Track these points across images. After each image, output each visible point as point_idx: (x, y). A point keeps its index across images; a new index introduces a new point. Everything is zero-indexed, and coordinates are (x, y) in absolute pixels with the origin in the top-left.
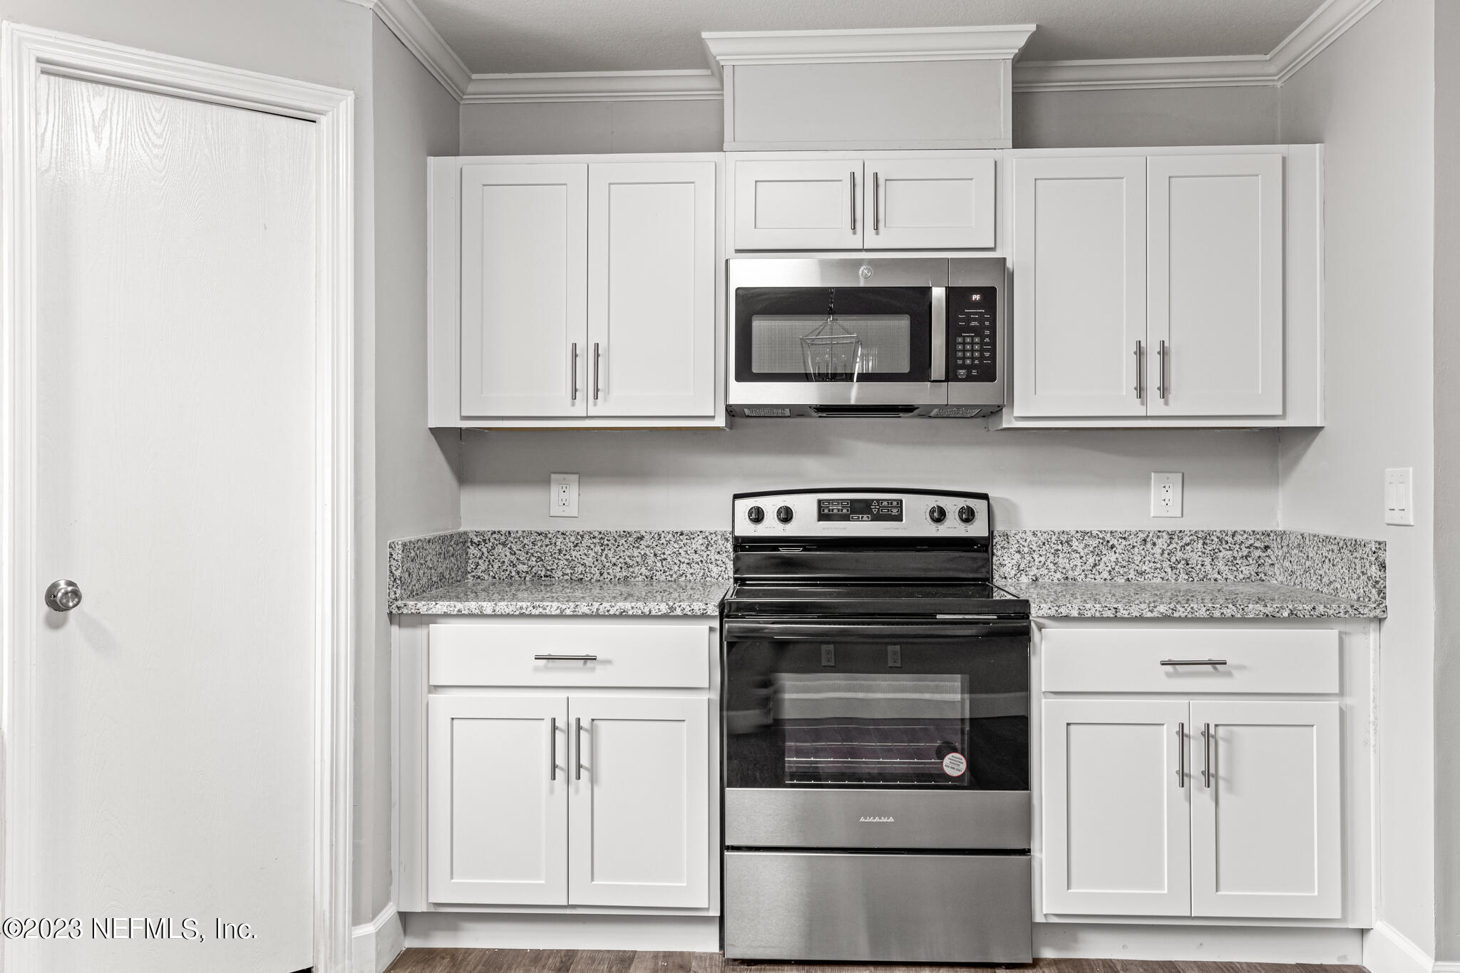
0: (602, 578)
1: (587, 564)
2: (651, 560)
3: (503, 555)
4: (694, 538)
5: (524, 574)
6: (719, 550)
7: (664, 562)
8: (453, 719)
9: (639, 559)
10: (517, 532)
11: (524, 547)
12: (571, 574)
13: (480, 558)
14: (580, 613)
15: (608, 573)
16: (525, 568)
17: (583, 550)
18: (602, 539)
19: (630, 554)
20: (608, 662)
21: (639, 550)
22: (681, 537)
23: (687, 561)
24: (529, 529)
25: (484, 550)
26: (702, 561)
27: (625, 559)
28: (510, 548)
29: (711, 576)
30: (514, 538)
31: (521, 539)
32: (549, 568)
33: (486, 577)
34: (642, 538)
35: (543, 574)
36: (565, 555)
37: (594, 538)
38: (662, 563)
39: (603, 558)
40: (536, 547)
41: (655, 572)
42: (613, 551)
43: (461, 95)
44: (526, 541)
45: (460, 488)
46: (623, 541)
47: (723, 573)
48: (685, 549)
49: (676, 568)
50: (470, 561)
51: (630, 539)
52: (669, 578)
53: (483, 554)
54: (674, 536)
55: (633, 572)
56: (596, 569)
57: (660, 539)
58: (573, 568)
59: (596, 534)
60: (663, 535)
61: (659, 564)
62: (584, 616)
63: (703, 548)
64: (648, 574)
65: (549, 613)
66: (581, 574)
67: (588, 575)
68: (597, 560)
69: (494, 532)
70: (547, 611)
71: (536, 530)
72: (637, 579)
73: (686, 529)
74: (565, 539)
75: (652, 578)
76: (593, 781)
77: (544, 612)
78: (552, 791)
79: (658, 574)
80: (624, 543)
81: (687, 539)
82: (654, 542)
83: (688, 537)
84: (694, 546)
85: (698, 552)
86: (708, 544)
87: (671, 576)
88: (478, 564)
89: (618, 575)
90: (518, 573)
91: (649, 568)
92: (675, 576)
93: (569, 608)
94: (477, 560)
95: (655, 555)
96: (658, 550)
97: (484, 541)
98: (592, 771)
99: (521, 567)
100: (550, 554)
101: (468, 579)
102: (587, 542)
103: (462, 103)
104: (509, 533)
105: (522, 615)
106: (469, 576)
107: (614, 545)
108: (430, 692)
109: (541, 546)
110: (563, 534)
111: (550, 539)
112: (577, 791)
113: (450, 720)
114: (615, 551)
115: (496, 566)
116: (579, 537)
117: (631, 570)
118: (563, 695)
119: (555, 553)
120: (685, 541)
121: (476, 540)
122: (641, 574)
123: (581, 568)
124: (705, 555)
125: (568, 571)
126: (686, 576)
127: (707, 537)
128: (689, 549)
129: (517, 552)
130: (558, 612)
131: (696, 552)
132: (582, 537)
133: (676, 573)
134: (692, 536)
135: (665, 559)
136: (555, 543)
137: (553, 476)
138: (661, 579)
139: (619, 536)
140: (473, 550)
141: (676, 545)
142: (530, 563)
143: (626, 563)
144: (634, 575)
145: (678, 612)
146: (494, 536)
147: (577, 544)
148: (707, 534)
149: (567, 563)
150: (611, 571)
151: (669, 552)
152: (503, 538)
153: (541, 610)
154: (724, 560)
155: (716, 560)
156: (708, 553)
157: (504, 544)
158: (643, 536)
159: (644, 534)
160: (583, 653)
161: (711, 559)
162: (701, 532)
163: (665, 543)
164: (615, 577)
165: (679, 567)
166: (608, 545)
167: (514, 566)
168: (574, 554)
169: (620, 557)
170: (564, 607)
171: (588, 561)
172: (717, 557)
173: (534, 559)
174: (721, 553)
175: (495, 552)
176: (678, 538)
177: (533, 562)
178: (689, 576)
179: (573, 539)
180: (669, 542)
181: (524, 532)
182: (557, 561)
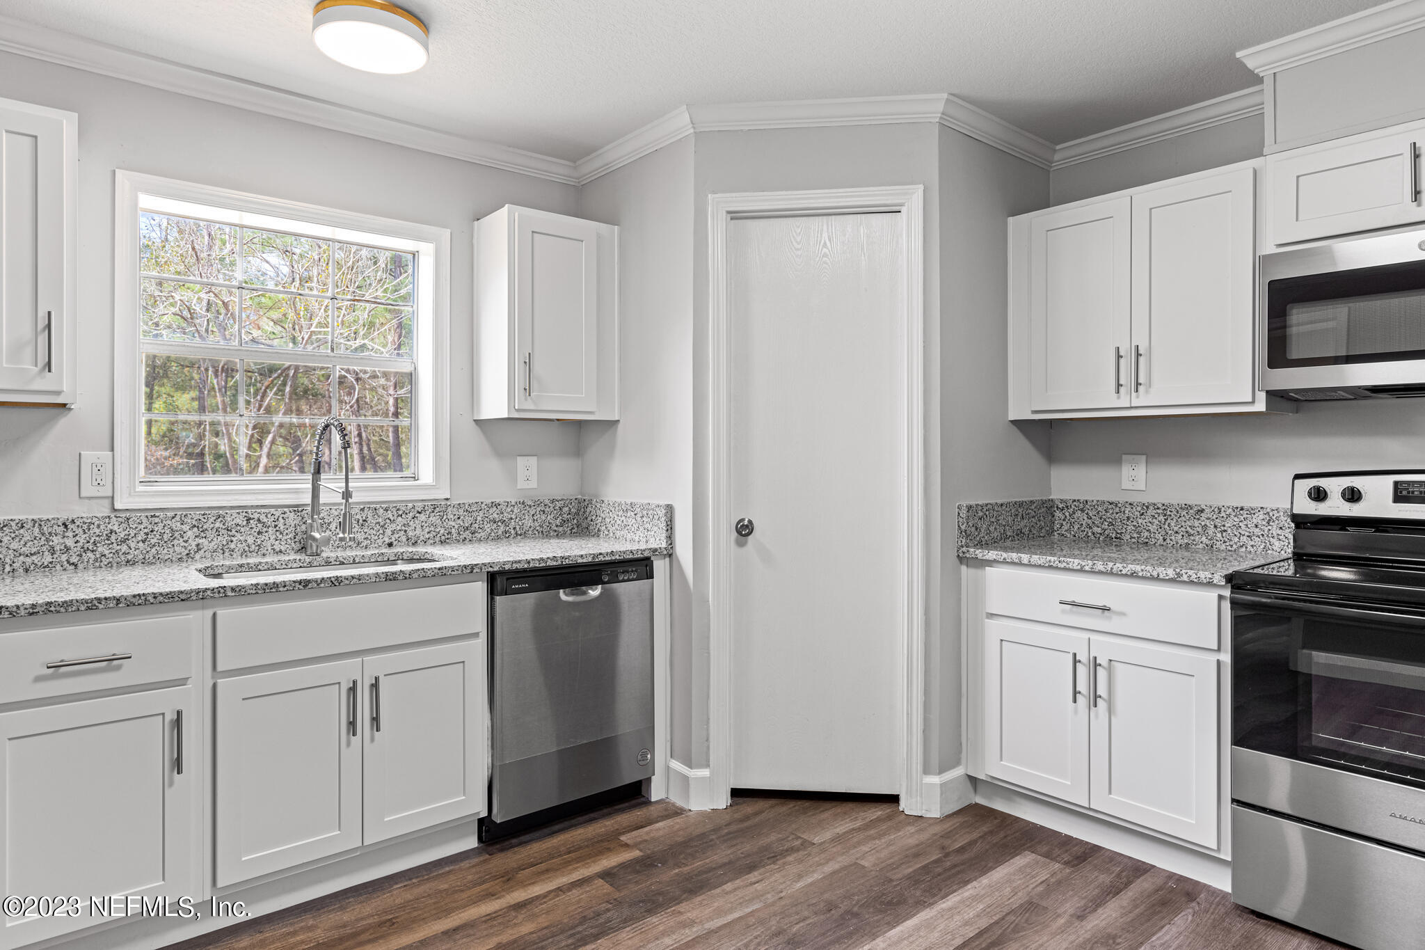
0: (1165, 543)
1: (1152, 530)
2: (1211, 531)
3: (1081, 519)
4: (1254, 514)
5: (1098, 535)
6: (1281, 525)
7: (1224, 534)
8: (1002, 640)
9: (1200, 529)
10: (1093, 501)
11: (1098, 513)
12: (1138, 537)
13: (1064, 520)
14: (1097, 570)
15: (1171, 540)
16: (1099, 530)
17: (1148, 519)
18: (1165, 510)
19: (1190, 524)
20: (1123, 614)
21: (1200, 522)
22: (1241, 512)
23: (1247, 534)
24: (1102, 499)
25: (1067, 514)
26: (1263, 535)
27: (1186, 528)
28: (1087, 514)
29: (1273, 549)
30: (1090, 506)
31: (1096, 507)
32: (1119, 531)
33: (1069, 535)
34: (1202, 511)
35: (1114, 536)
36: (1132, 522)
37: (1158, 508)
38: (1222, 534)
39: (1166, 526)
40: (1108, 514)
41: (1215, 541)
42: (1175, 521)
43: (1049, 164)
44: (1100, 509)
45: (1050, 466)
46: (1184, 513)
47: (1285, 547)
48: (1245, 523)
49: (1236, 539)
50: (1056, 522)
51: (1190, 511)
52: (1229, 548)
53: (1066, 517)
54: (1234, 511)
55: (1194, 540)
56: (1160, 535)
57: (1220, 512)
58: (1139, 533)
59: (1160, 506)
60: (1223, 509)
61: (1219, 535)
62: (1100, 573)
63: (1264, 523)
64: (1208, 542)
65: (1071, 567)
66: (1147, 538)
67: (1153, 540)
68: (1161, 528)
69: (1075, 501)
70: (1070, 566)
71: (1108, 500)
72: (1197, 546)
73: (1246, 505)
74: (1132, 508)
75: (1212, 546)
76: (1110, 711)
77: (1067, 566)
78: (1076, 712)
79: (1218, 543)
80: (1186, 514)
81: (1247, 514)
82: (1214, 515)
83: (1248, 512)
84: (1254, 520)
85: (1260, 526)
86: (1269, 520)
87: (1232, 546)
88: (1062, 525)
89: (1180, 542)
90: (1093, 534)
91: (1209, 537)
92: (1235, 546)
93: (1088, 565)
94: (1061, 522)
95: (1215, 527)
96: (1219, 524)
97: (1067, 507)
98: (1110, 703)
99: (1096, 529)
100: (1119, 520)
101: (1054, 535)
102: (1151, 511)
103: (1052, 169)
104: (1087, 502)
105: (1050, 567)
106: (1055, 533)
107: (1176, 516)
108: (988, 618)
109: (1113, 513)
110: (1130, 504)
111: (1120, 508)
112: (1097, 716)
113: (999, 641)
114: (1177, 521)
115: (1076, 527)
116: (1145, 508)
117: (1192, 538)
118: (1085, 635)
119: (1124, 520)
120: (1245, 516)
121: (1061, 506)
122: (1201, 542)
123: (1147, 534)
124: (1266, 529)
125: (1135, 535)
126: (1246, 548)
127: (1268, 513)
128: (1249, 522)
129: (1094, 517)
130: (1079, 567)
131: (1256, 526)
132: (1147, 507)
133: (1236, 544)
134: (1252, 512)
135: (1225, 531)
136: (1124, 512)
137: (1124, 456)
138: (1222, 548)
139: (1181, 508)
140: (1058, 514)
141: (1236, 519)
142: (1103, 526)
143: (1187, 532)
144: (1194, 543)
145: (1185, 578)
146: (1074, 503)
147: (1143, 513)
148: (1268, 510)
149: (1134, 529)
150: (1173, 538)
151: (1229, 525)
152: (1081, 505)
153: (1065, 564)
154: (1287, 535)
155: (1278, 535)
156: (1270, 527)
157: (1082, 510)
158: (1204, 510)
159: (1204, 507)
160: (1100, 604)
161: (1272, 534)
162: (1262, 508)
163: (1225, 516)
164: (1177, 543)
165: (1239, 538)
166: (1170, 515)
167: (1090, 528)
168: (1140, 521)
169: (1182, 526)
170: (1084, 564)
171: (1153, 528)
172: (1280, 532)
173: (1106, 524)
174: (1283, 528)
175: (1075, 516)
176: (1238, 513)
177: (1105, 525)
178: (1249, 547)
179: (1139, 509)
180: (1229, 515)
181: (1098, 501)
182: (1125, 526)
